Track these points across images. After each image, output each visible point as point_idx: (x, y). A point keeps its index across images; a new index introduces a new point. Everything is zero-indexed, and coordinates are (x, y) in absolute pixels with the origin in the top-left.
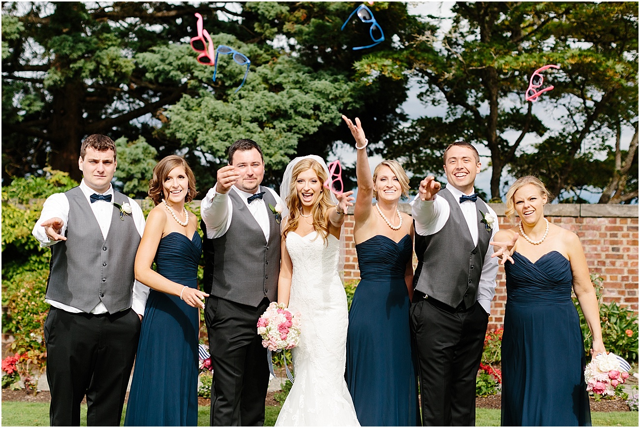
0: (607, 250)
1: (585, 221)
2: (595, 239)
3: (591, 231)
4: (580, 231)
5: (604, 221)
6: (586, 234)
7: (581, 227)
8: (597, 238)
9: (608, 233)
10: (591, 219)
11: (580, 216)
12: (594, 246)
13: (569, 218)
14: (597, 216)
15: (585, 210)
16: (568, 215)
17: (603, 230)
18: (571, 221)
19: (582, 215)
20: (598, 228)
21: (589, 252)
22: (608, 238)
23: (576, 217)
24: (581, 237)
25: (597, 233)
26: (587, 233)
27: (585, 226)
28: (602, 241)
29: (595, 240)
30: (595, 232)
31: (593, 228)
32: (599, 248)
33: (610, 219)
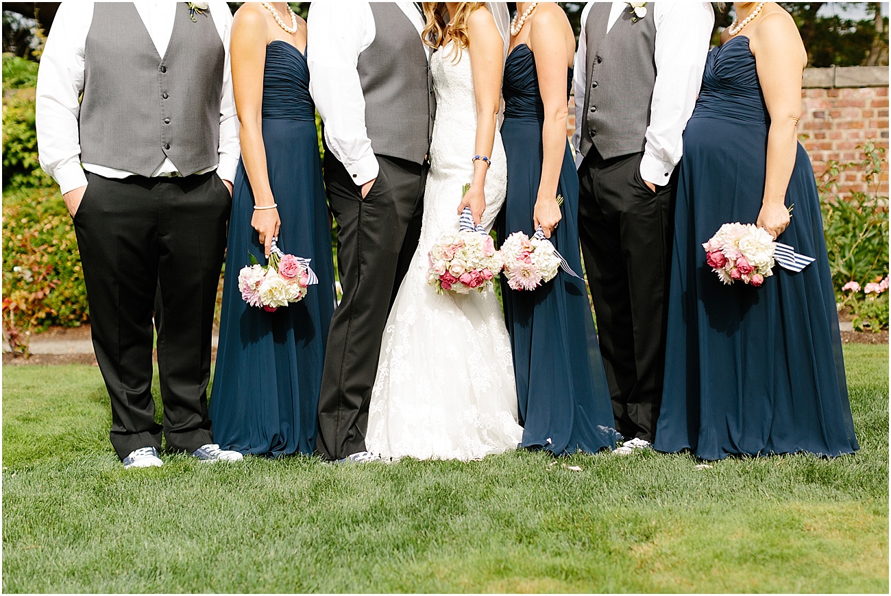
0: (874, 136)
1: (842, 94)
2: (856, 119)
3: (850, 109)
4: (833, 110)
5: (869, 93)
6: (843, 114)
7: (836, 104)
8: (859, 118)
9: (876, 111)
10: (851, 90)
11: (834, 87)
12: (855, 131)
13: (817, 90)
14: (859, 85)
15: (842, 77)
16: (816, 85)
17: (868, 107)
18: (820, 95)
19: (837, 85)
20: (860, 104)
21: (847, 139)
22: (876, 118)
23: (827, 88)
24: (835, 117)
25: (859, 111)
26: (844, 111)
27: (841, 101)
28: (867, 123)
29: (857, 123)
30: (856, 109)
31: (854, 104)
32: (862, 133)
33: (878, 89)
